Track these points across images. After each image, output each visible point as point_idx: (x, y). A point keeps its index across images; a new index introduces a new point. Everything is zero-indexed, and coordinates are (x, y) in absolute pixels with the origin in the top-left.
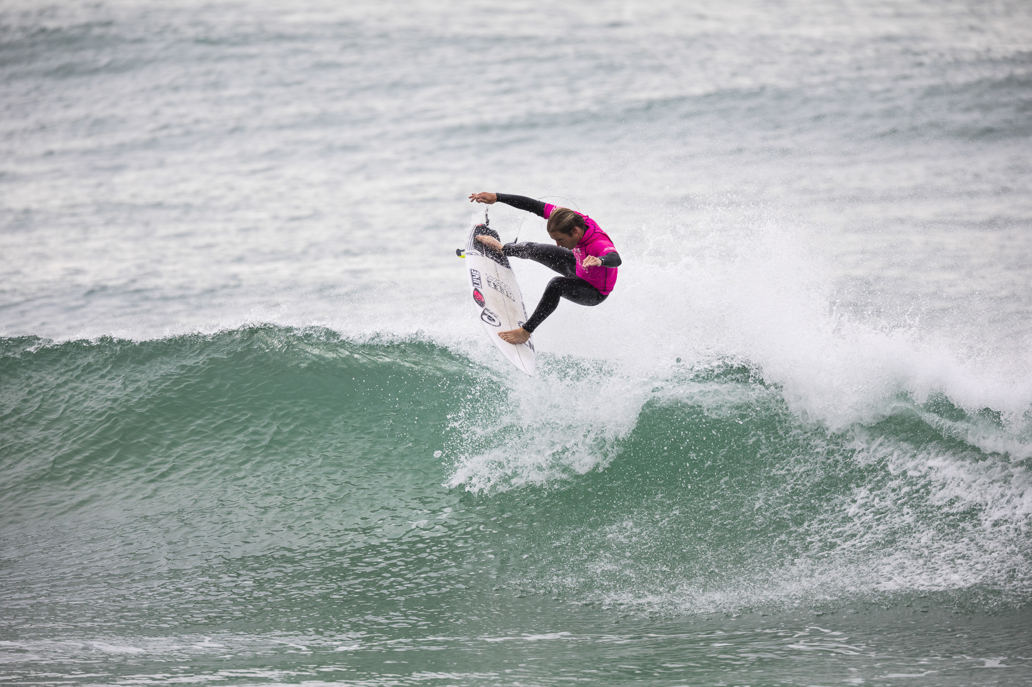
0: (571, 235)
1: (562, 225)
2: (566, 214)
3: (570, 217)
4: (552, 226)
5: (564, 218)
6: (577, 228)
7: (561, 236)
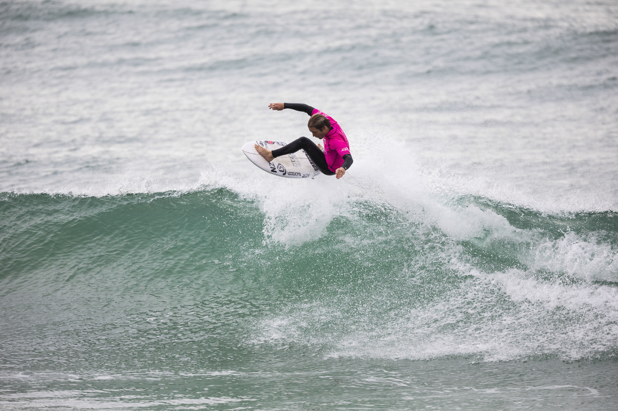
0: (321, 130)
1: (317, 124)
2: (320, 118)
3: (322, 120)
4: (311, 124)
5: (318, 120)
6: (326, 127)
7: (315, 130)
